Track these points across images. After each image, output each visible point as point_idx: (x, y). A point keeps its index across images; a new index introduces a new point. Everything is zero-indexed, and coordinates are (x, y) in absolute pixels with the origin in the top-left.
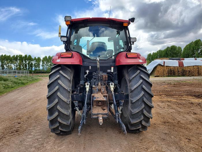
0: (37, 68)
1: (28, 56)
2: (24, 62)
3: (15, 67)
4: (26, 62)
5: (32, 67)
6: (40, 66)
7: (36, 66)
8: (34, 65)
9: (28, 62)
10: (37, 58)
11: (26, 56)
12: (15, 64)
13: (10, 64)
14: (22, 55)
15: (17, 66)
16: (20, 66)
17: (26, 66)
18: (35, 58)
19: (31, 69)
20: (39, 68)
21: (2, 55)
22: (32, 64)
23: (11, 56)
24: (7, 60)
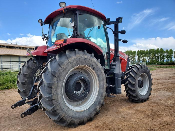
0: (169, 59)
1: (160, 49)
2: (156, 54)
3: (148, 60)
4: (158, 55)
5: (164, 59)
6: (172, 57)
7: (167, 58)
8: (166, 57)
9: (159, 55)
10: (169, 50)
11: (158, 49)
12: (149, 57)
13: (144, 57)
14: (154, 49)
15: (150, 59)
16: (152, 58)
17: (158, 58)
18: (167, 50)
19: (163, 60)
20: (171, 59)
21: (139, 50)
22: (164, 56)
23: (146, 51)
24: (142, 54)
